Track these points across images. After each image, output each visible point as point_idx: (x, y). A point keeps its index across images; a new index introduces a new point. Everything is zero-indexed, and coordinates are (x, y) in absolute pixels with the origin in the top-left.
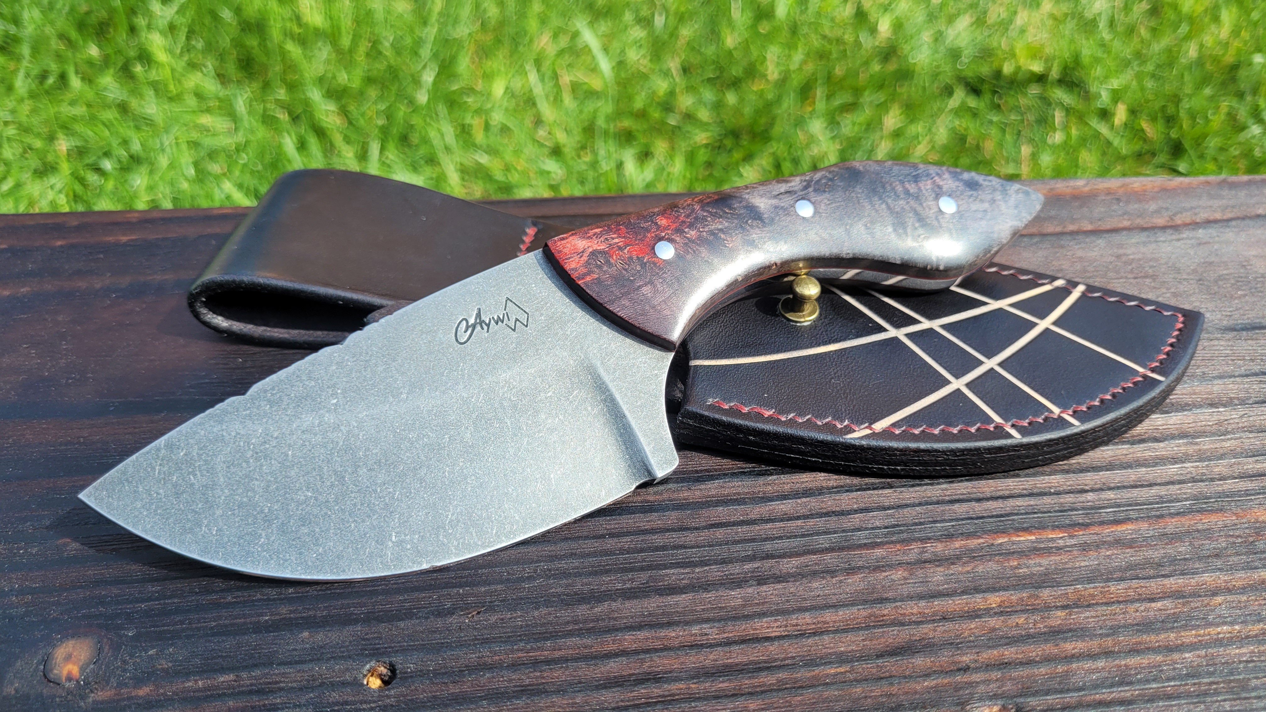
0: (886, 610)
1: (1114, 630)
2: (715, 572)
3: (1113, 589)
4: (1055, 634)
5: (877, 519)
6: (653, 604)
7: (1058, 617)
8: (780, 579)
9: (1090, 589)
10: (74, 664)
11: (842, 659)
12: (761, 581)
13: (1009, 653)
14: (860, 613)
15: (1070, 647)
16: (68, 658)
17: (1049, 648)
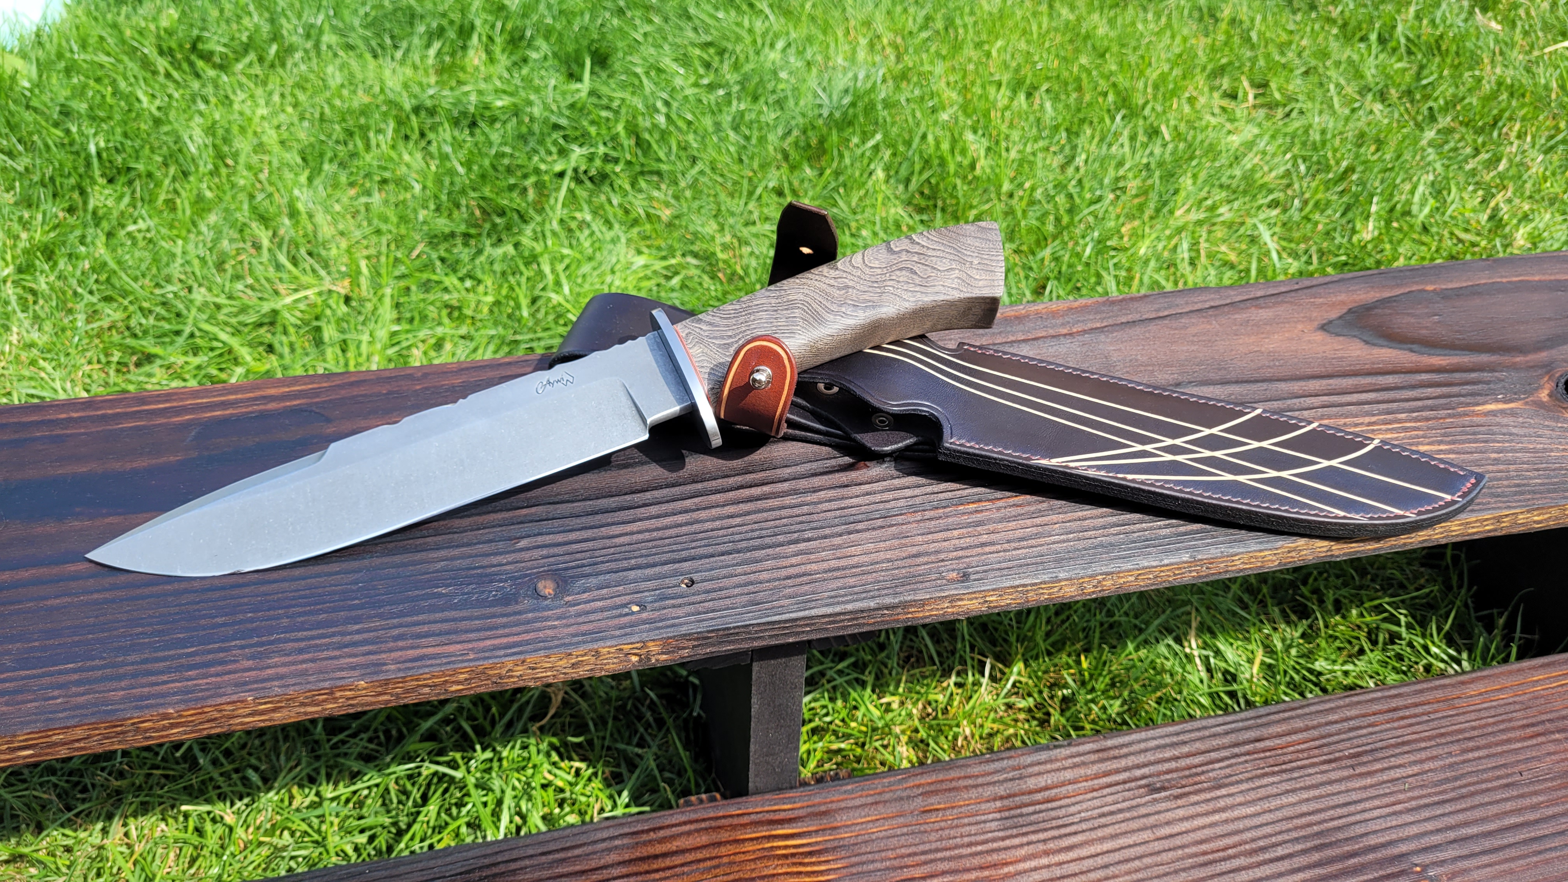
0: (907, 540)
1: (1008, 542)
2: (827, 531)
4: (983, 545)
5: (902, 503)
6: (802, 546)
7: (984, 538)
8: (858, 531)
9: (1000, 526)
10: (549, 589)
11: (889, 561)
12: (850, 533)
13: (960, 553)
14: (896, 542)
15: (987, 549)
16: (545, 587)
17: (979, 550)
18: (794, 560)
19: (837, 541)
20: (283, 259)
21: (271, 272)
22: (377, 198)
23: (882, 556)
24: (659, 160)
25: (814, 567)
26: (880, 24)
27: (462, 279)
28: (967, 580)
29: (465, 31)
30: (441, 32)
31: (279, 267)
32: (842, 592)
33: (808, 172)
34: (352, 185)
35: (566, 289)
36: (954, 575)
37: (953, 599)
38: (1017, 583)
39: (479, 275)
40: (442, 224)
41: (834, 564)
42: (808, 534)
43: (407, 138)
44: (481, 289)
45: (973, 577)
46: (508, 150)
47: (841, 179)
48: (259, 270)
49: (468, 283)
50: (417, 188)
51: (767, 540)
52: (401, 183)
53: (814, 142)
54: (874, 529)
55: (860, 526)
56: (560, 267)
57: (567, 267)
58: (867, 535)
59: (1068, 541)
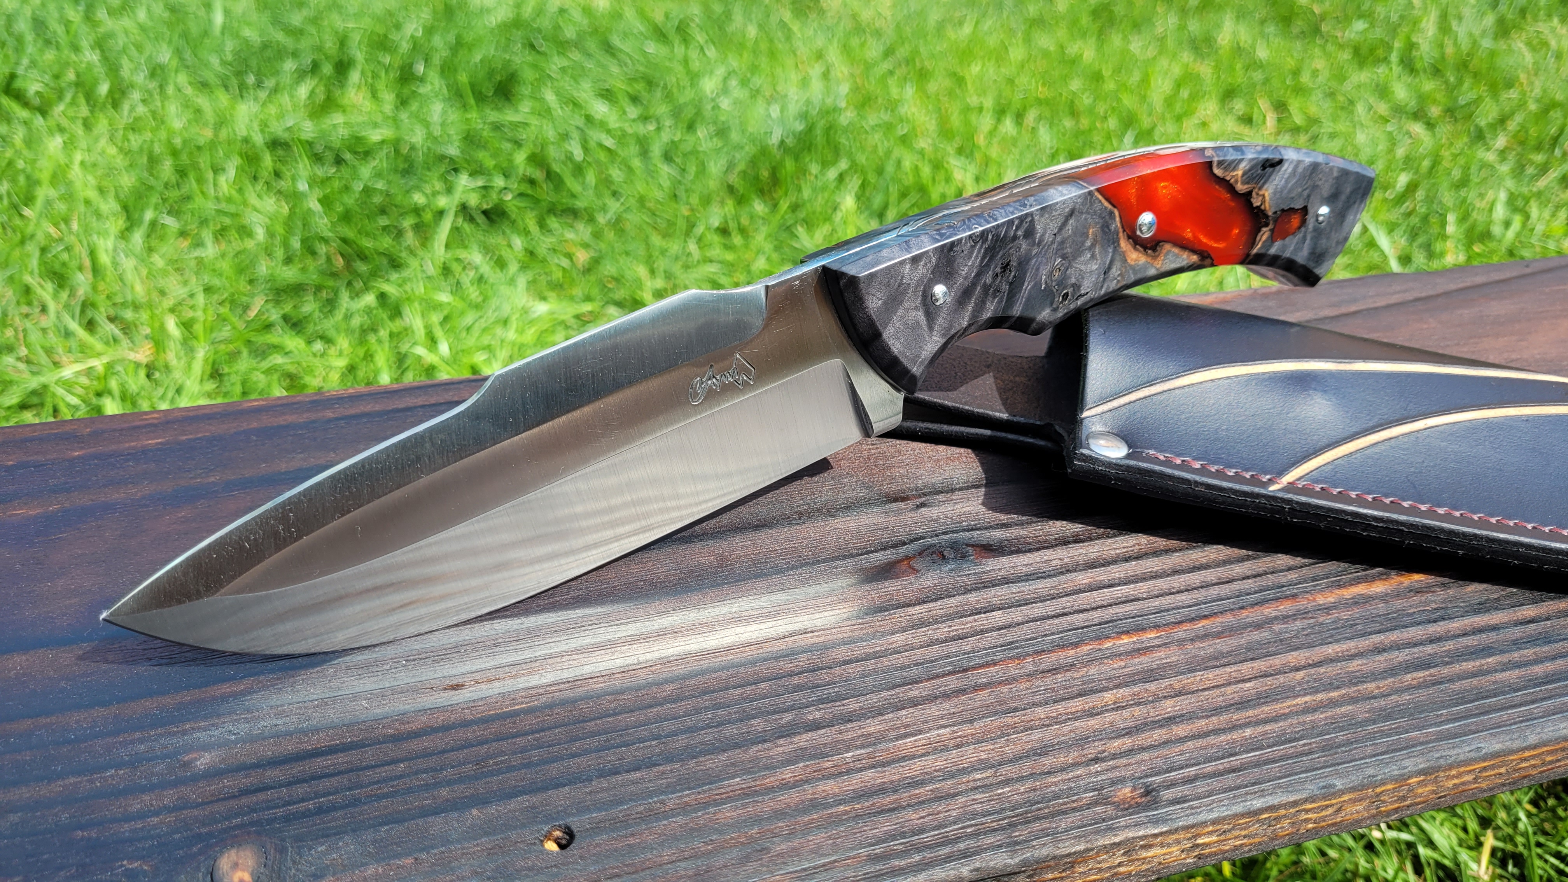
0: (1016, 718)
2: (853, 704)
3: (1210, 676)
5: (992, 638)
6: (803, 740)
7: (1168, 705)
8: (915, 703)
9: (1191, 677)
10: (243, 870)
11: (984, 765)
12: (899, 707)
13: (1129, 741)
14: (994, 723)
15: (1182, 729)
16: (235, 866)
17: (1165, 733)
18: (787, 774)
19: (873, 726)
20: (74, 326)
21: (53, 339)
22: (210, 251)
23: (971, 754)
24: (574, 196)
25: (830, 787)
26: (834, 55)
27: (309, 342)
28: (1154, 803)
29: (342, 67)
30: (315, 67)
31: (68, 334)
32: (897, 845)
33: (759, 207)
34: (183, 234)
35: (444, 348)
36: (1126, 792)
37: (1129, 847)
38: (1258, 804)
39: (332, 333)
40: (290, 274)
41: (872, 777)
42: (814, 714)
43: (255, 178)
44: (332, 351)
45: (1167, 794)
46: (380, 185)
47: (802, 215)
48: (35, 337)
49: (318, 346)
50: (260, 234)
51: (730, 731)
52: (245, 232)
53: (765, 174)
54: (946, 696)
55: (915, 692)
56: (435, 318)
57: (446, 319)
58: (933, 710)
59: (1333, 703)
